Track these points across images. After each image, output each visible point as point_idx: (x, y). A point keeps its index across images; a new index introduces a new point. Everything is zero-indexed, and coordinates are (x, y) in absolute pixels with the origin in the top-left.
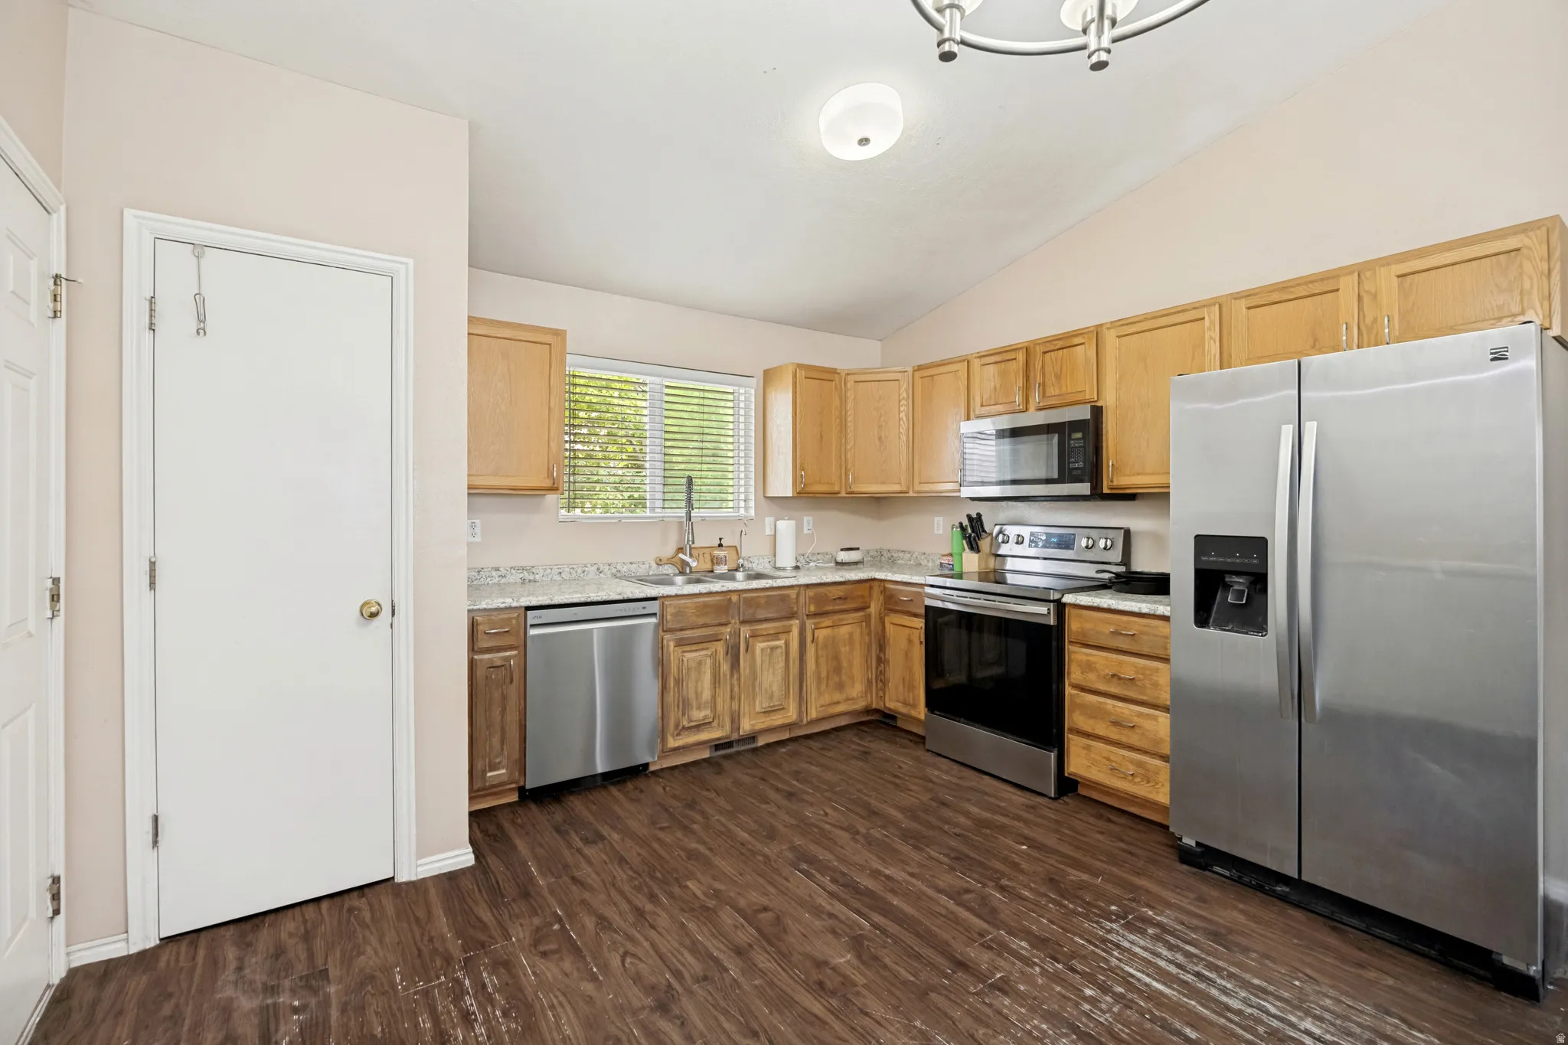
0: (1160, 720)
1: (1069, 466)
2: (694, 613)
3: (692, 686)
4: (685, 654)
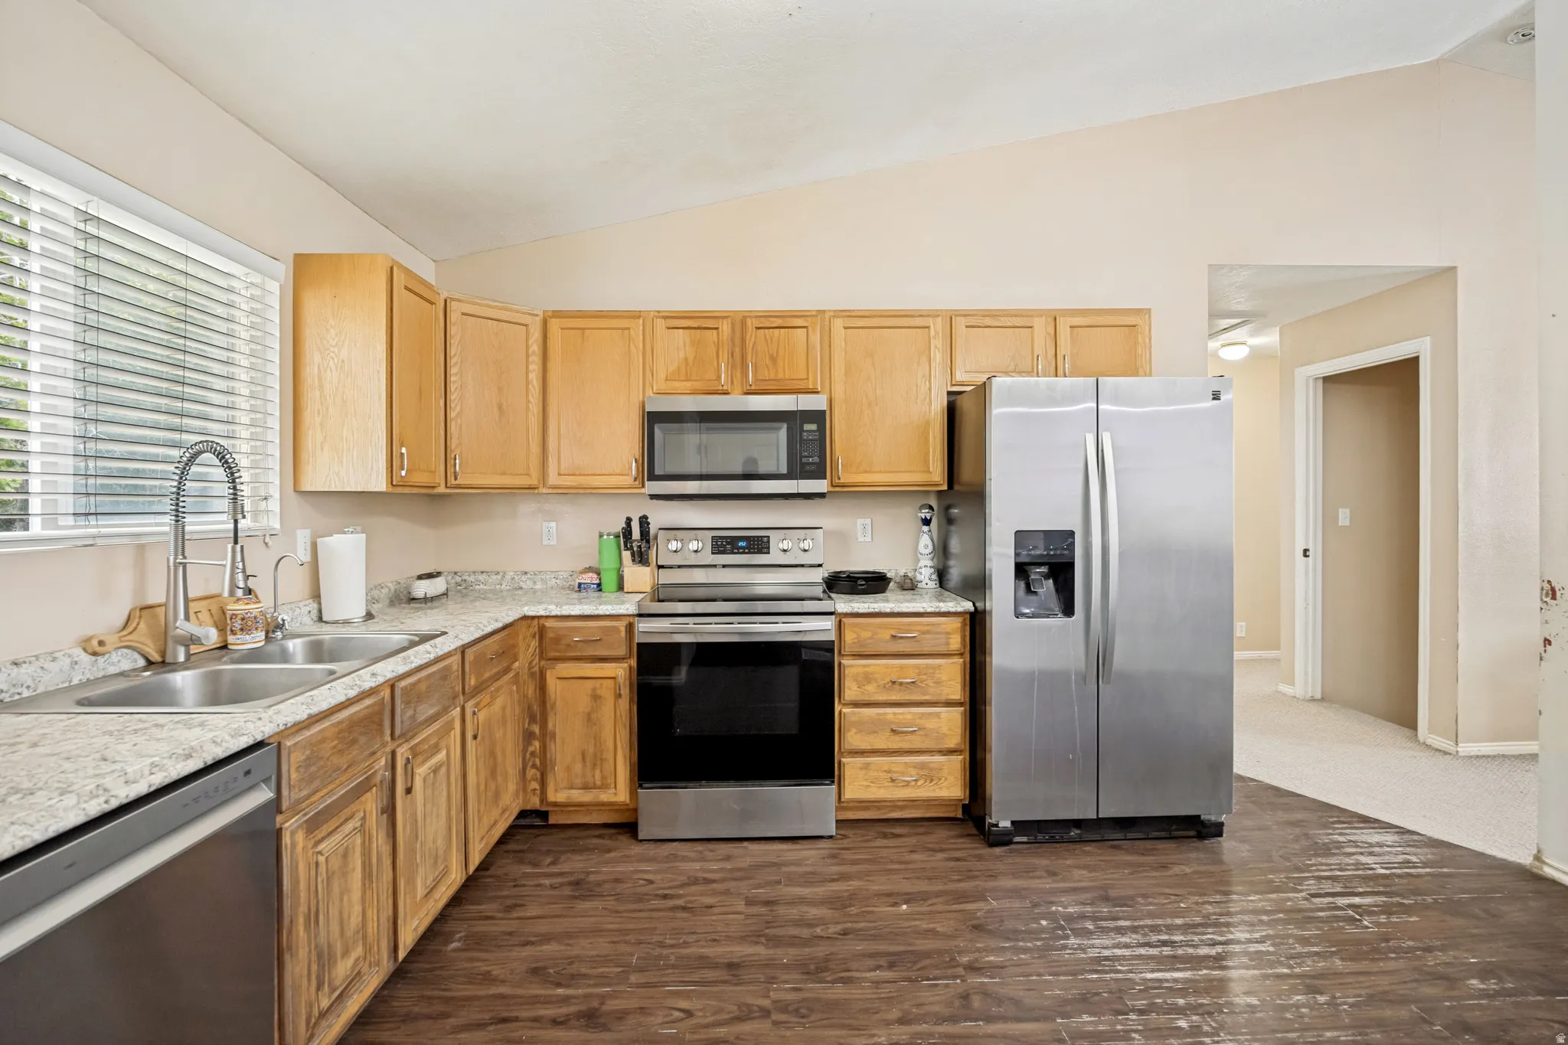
0: (943, 715)
1: (801, 460)
2: (334, 747)
3: (334, 913)
4: (320, 848)
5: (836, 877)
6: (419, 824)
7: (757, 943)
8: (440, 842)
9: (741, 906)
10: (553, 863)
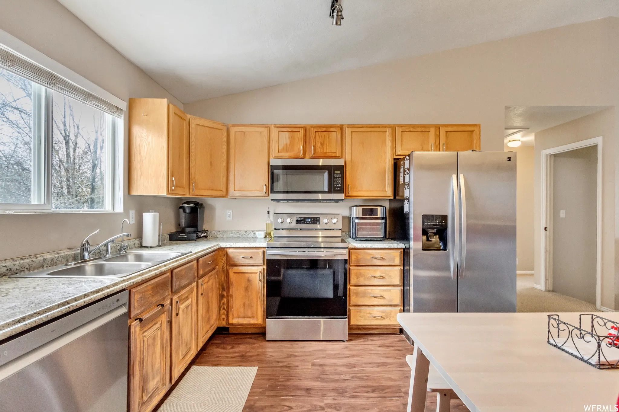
0: (392, 291)
1: (333, 185)
2: (150, 294)
3: (149, 361)
4: (145, 334)
5: (348, 356)
6: (181, 328)
7: (317, 381)
8: (188, 336)
9: (310, 366)
10: (232, 348)
